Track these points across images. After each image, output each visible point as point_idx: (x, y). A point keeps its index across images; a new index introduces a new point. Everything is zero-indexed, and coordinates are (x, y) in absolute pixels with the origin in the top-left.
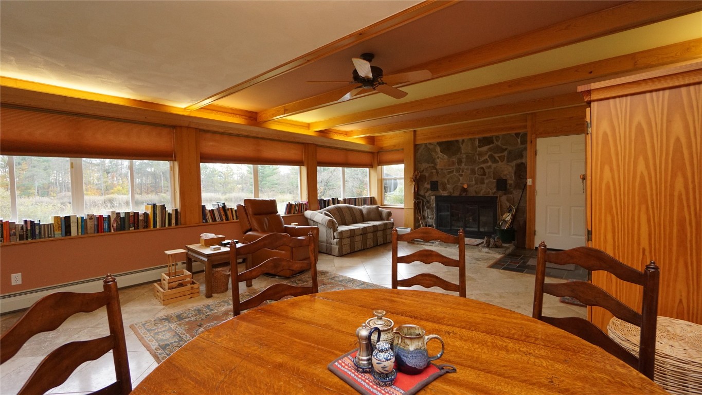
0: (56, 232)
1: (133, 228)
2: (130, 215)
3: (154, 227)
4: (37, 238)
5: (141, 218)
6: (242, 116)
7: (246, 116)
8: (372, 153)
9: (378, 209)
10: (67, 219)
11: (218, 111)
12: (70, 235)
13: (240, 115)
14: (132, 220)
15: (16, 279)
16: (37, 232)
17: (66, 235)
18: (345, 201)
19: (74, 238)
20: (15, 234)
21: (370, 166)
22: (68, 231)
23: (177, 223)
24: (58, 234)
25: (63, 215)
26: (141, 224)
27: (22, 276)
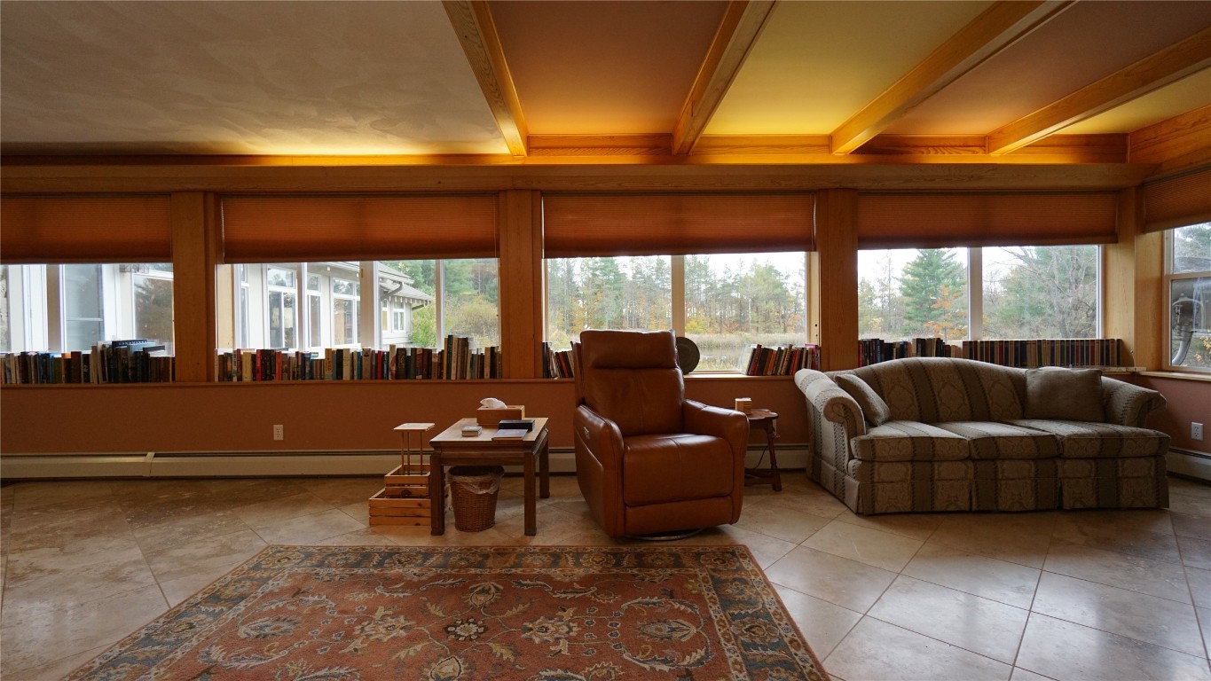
0: (326, 373)
1: (420, 377)
2: (418, 353)
3: (447, 378)
4: (307, 378)
5: (435, 360)
6: (633, 147)
7: (641, 147)
8: (1116, 192)
9: (1098, 382)
10: (340, 352)
11: (579, 148)
12: (342, 378)
13: (627, 147)
14: (419, 360)
15: (278, 432)
16: (307, 369)
17: (337, 379)
18: (972, 349)
19: (346, 384)
20: (287, 370)
21: (1107, 235)
22: (339, 374)
23: (493, 374)
24: (329, 374)
25: (335, 347)
26: (434, 371)
27: (284, 430)
